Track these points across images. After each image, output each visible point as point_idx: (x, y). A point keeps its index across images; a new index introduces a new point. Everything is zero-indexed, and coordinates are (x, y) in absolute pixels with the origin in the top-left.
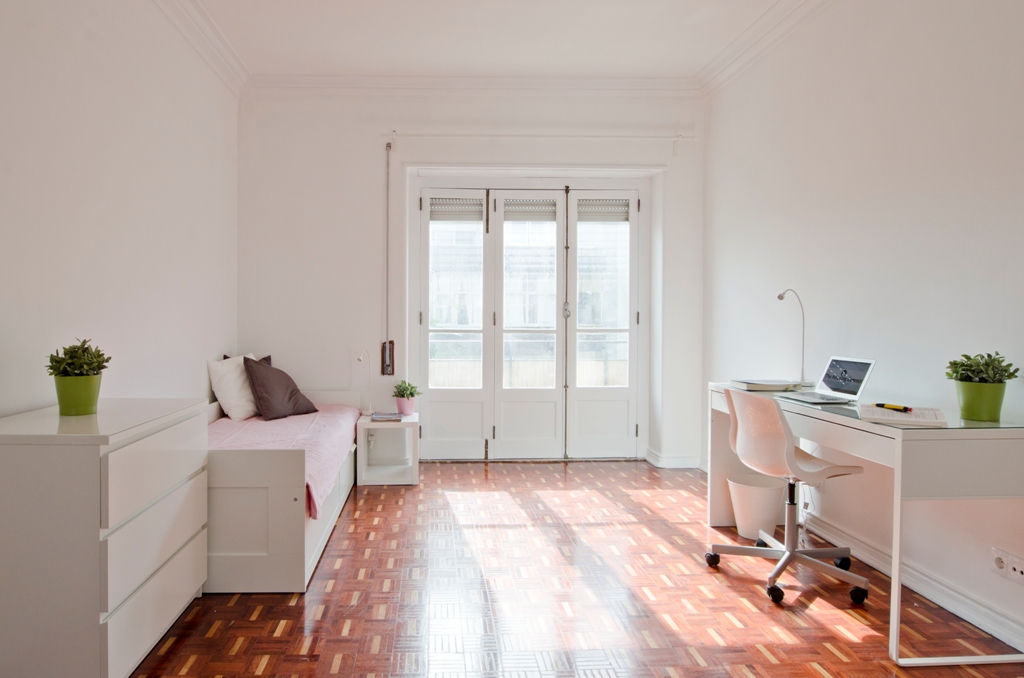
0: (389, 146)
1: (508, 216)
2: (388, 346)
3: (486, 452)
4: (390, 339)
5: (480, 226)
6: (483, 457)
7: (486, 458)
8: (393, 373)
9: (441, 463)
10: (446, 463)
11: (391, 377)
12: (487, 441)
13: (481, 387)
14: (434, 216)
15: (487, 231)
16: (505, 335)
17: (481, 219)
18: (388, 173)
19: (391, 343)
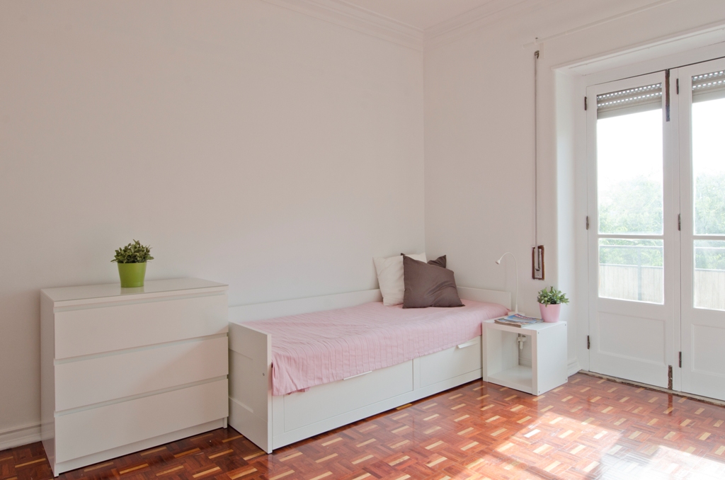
0: (537, 54)
1: (697, 96)
2: (536, 250)
3: (670, 382)
4: (539, 244)
5: (659, 114)
6: (667, 386)
7: (670, 387)
8: (543, 278)
9: (608, 380)
10: (615, 381)
11: (541, 281)
12: (670, 368)
13: (663, 303)
14: (601, 113)
15: (668, 118)
16: (695, 242)
17: (660, 106)
18: (536, 81)
19: (541, 247)
